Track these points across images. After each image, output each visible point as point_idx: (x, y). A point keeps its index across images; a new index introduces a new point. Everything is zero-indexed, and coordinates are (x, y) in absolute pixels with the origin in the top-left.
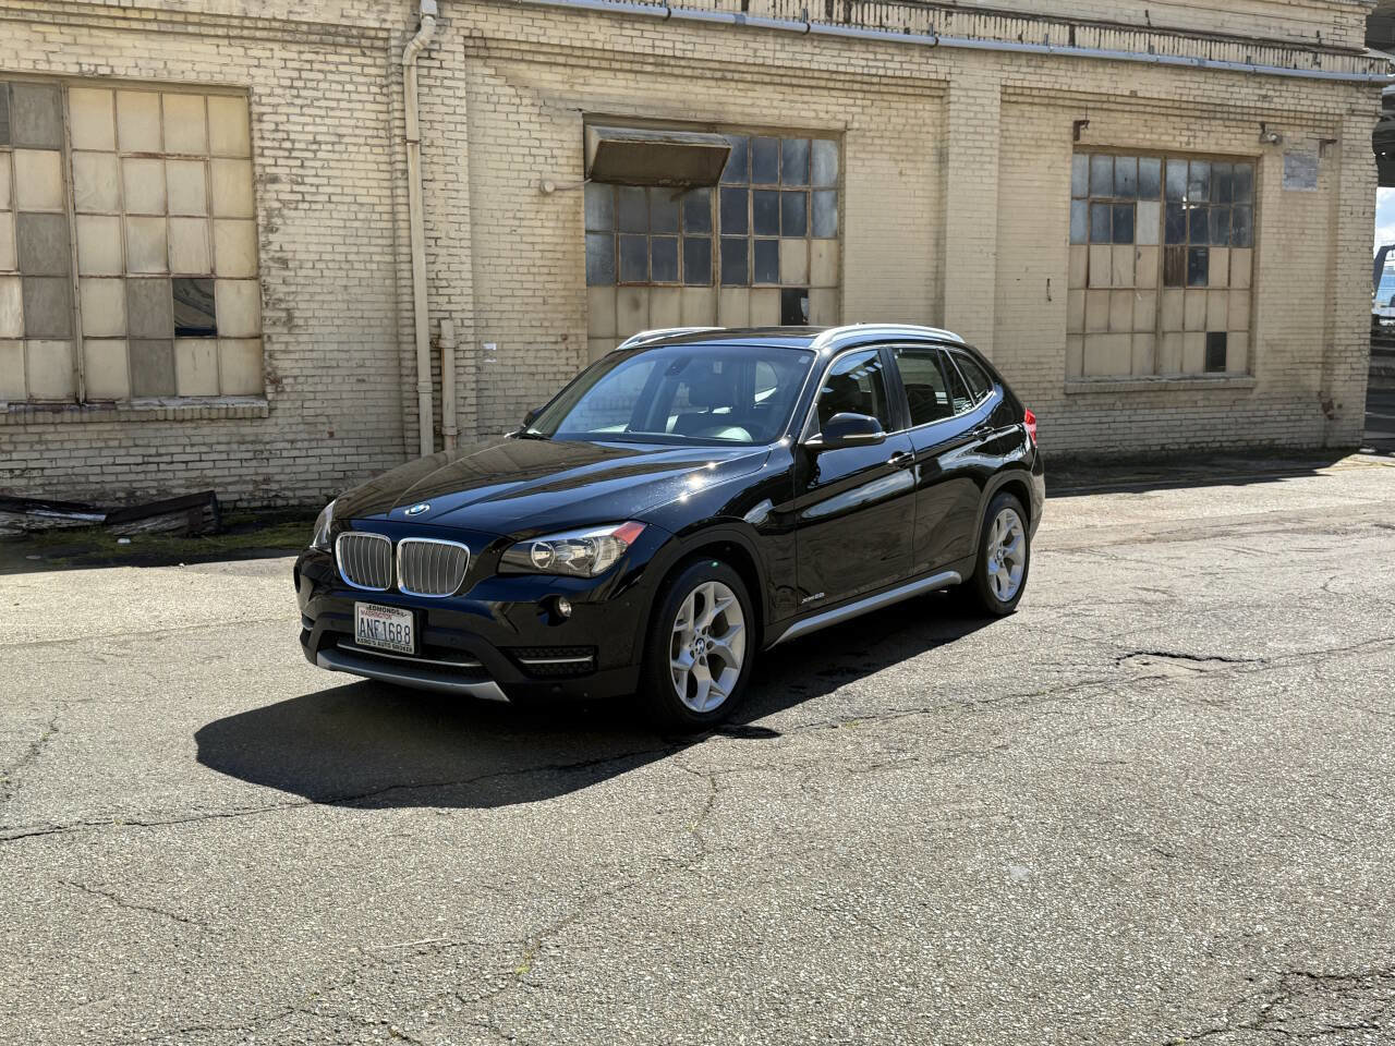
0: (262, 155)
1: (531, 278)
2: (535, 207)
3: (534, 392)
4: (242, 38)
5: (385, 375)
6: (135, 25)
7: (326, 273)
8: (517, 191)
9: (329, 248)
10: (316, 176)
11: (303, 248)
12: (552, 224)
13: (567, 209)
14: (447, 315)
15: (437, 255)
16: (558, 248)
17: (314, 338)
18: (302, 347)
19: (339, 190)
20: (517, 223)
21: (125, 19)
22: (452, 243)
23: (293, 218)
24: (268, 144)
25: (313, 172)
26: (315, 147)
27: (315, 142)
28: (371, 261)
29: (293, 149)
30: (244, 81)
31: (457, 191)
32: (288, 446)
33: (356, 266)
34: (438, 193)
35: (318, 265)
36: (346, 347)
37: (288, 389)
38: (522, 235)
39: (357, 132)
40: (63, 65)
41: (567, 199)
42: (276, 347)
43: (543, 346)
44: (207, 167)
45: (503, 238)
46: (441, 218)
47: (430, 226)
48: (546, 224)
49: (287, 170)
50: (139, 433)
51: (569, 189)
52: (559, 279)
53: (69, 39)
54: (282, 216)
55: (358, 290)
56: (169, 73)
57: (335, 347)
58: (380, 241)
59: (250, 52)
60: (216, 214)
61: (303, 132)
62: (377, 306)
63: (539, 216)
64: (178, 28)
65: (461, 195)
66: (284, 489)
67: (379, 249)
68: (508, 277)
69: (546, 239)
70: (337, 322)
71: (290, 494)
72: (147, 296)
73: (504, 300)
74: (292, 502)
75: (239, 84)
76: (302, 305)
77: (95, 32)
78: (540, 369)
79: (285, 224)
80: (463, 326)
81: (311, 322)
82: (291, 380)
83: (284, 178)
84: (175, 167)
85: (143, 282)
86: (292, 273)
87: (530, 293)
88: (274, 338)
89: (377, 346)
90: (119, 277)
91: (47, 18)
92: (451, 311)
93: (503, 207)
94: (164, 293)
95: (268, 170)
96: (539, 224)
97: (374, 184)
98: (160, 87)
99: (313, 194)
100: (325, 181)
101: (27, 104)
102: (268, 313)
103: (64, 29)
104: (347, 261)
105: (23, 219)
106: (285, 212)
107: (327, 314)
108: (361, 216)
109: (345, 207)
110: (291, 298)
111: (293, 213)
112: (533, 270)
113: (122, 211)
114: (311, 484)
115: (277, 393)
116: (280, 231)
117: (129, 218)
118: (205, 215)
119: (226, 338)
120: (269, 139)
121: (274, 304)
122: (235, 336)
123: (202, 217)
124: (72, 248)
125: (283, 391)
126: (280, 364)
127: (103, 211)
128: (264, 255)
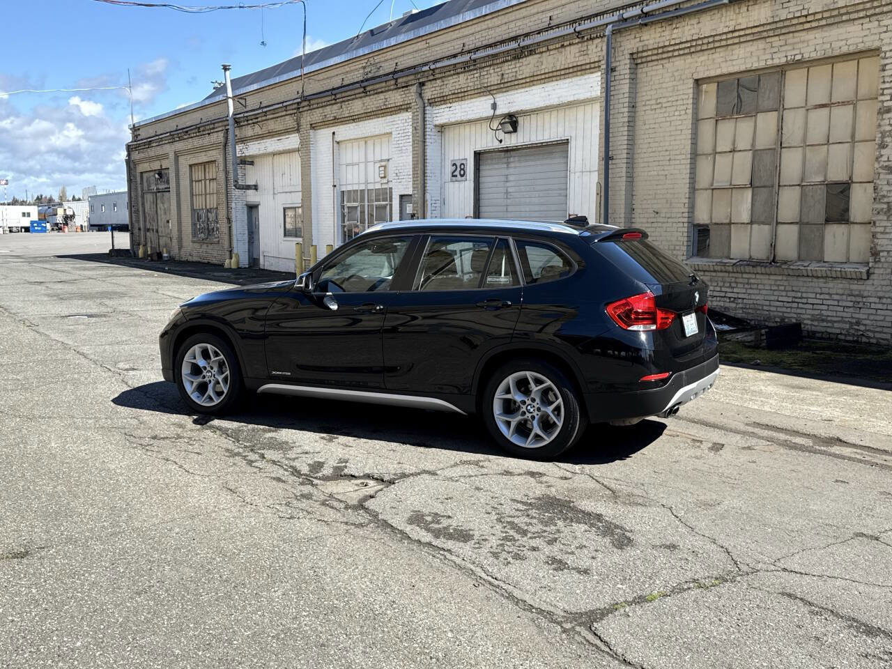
0: (883, 94)
4: (875, 14)
6: (814, 24)
21: (809, 22)
24: (887, 85)
30: (876, 44)
32: (877, 300)
37: (883, 260)
40: (780, 59)
42: (878, 230)
44: (855, 109)
50: (795, 283)
53: (782, 43)
54: (891, 136)
56: (833, 50)
59: (882, 23)
60: (856, 140)
64: (837, 20)
66: (868, 331)
71: (871, 334)
72: (812, 196)
74: (872, 341)
75: (873, 47)
77: (796, 34)
82: (885, 254)
84: (837, 111)
85: (811, 187)
88: (877, 223)
90: (799, 185)
91: (771, 33)
94: (821, 194)
95: (885, 104)
98: (831, 60)
101: (766, 86)
102: (877, 206)
103: (781, 37)
105: (756, 153)
110: (891, 194)
113: (805, 145)
114: (885, 330)
115: (875, 262)
116: (889, 147)
117: (807, 148)
118: (849, 140)
119: (854, 223)
120: (888, 82)
121: (880, 199)
122: (858, 221)
123: (848, 142)
124: (777, 169)
125: (879, 261)
126: (880, 242)
127: (795, 145)
128: (876, 165)
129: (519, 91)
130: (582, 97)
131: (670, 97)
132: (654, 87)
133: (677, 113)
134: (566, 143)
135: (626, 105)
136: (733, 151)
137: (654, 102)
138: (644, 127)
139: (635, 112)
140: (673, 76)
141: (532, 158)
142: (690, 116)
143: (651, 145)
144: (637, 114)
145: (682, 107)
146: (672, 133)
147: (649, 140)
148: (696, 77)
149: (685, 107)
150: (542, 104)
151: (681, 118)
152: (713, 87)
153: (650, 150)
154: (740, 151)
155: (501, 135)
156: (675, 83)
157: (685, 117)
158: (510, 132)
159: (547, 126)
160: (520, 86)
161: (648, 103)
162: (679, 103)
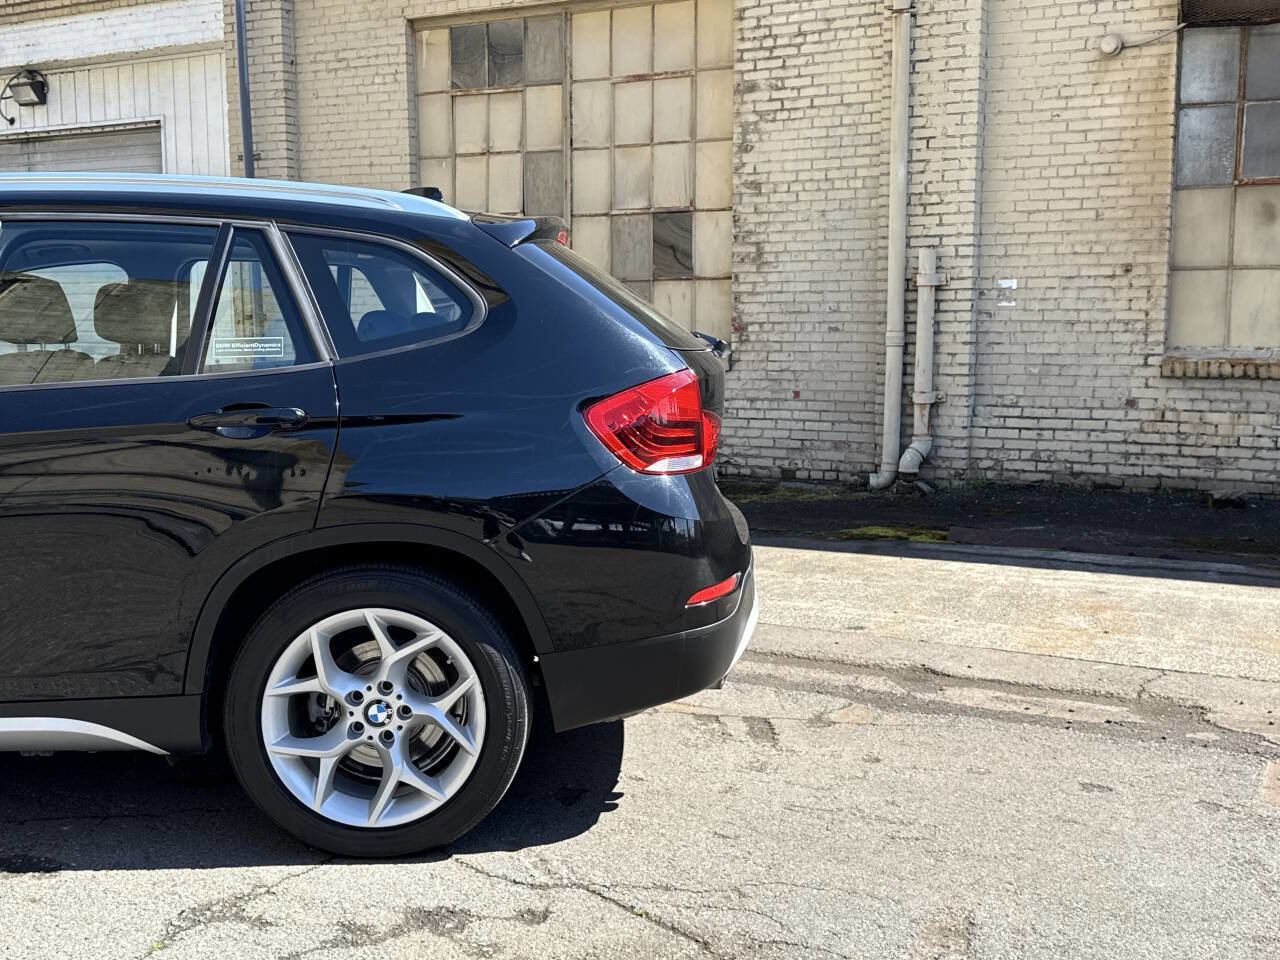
0: (741, 60)
1: (1078, 182)
2: (1091, 78)
3: (1070, 348)
5: (864, 322)
7: (802, 196)
8: (1065, 58)
9: (807, 165)
10: (799, 76)
11: (778, 167)
12: (1119, 99)
13: (1145, 74)
14: (936, 241)
15: (928, 162)
16: (1126, 135)
17: (783, 277)
18: (771, 287)
19: (823, 91)
20: (1062, 103)
22: (950, 142)
23: (769, 133)
24: (748, 45)
25: (795, 72)
26: (799, 40)
27: (800, 34)
28: (856, 177)
29: (775, 47)
31: (963, 69)
32: (747, 405)
33: (838, 184)
34: (936, 76)
35: (795, 187)
36: (820, 287)
37: (753, 338)
38: (1067, 122)
39: (850, 11)
41: (1148, 59)
42: (743, 288)
43: (1091, 282)
44: (694, 84)
45: (1038, 128)
46: (936, 110)
47: (919, 122)
48: (1108, 100)
49: (766, 74)
51: (1149, 44)
52: (1124, 180)
54: (757, 131)
55: (838, 215)
57: (807, 287)
58: (868, 150)
60: (699, 137)
61: (787, 24)
62: (858, 234)
63: (1099, 90)
65: (968, 74)
66: (737, 455)
67: (866, 161)
68: (1044, 184)
69: (1108, 124)
70: (812, 256)
71: (741, 461)
72: (629, 234)
73: (1033, 217)
74: (744, 471)
76: (773, 238)
78: (1084, 316)
79: (761, 140)
80: (957, 256)
81: (784, 257)
82: (756, 328)
83: (763, 84)
84: (663, 88)
85: (627, 218)
86: (765, 199)
87: (1076, 204)
88: (741, 278)
89: (856, 286)
90: (606, 215)
92: (941, 237)
93: (1043, 83)
94: (645, 229)
95: (746, 77)
96: (1098, 101)
97: (866, 76)
99: (794, 99)
100: (807, 81)
101: (538, 39)
102: (739, 249)
104: (827, 180)
105: (528, 157)
106: (762, 126)
107: (801, 246)
108: (847, 120)
109: (829, 111)
110: (762, 229)
111: (770, 126)
112: (1081, 170)
113: (613, 145)
114: (764, 452)
115: (741, 342)
116: (755, 150)
117: (617, 150)
118: (688, 139)
119: (700, 279)
120: (749, 39)
121: (744, 238)
122: (708, 276)
123: (685, 142)
124: (566, 184)
125: (747, 340)
126: (746, 308)
127: (596, 145)
128: (736, 181)
129: (48, 23)
130: (184, 40)
131: (364, 48)
132: (329, 29)
133: (378, 80)
134: (156, 127)
135: (279, 58)
136: (487, 152)
137: (331, 57)
138: (316, 103)
139: (295, 74)
140: (366, 10)
141: (84, 155)
142: (404, 86)
143: (333, 136)
144: (300, 77)
145: (388, 70)
146: (372, 117)
147: (327, 127)
148: (410, 14)
149: (392, 69)
150: (100, 50)
151: (387, 88)
152: (442, 37)
153: (331, 145)
154: (500, 153)
155: (12, 109)
156: (370, 24)
157: (396, 87)
158: (32, 104)
159: (111, 94)
160: (50, 13)
161: (319, 57)
162: (380, 61)
